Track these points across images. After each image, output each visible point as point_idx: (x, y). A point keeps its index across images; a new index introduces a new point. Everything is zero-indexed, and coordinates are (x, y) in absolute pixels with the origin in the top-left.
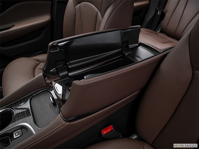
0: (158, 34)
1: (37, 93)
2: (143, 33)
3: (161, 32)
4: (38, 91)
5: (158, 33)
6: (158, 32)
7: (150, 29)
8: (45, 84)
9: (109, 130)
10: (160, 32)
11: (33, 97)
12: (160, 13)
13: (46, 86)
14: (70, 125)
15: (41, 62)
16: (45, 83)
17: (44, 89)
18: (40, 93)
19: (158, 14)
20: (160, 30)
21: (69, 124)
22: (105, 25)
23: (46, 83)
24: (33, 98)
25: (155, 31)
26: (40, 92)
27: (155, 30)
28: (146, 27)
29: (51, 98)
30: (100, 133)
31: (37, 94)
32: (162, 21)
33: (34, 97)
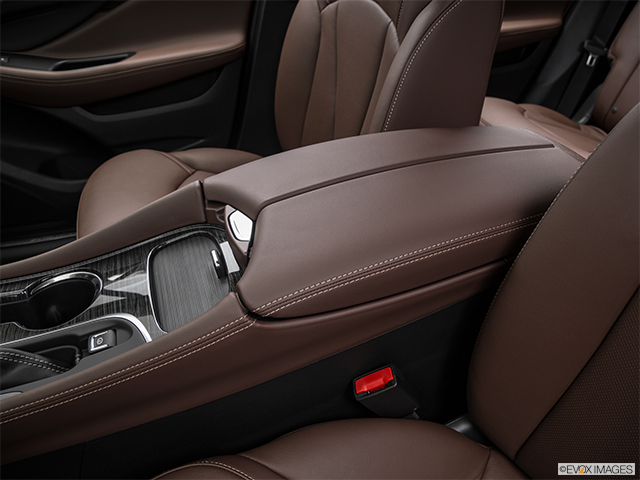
0: (579, 128)
1: (174, 240)
2: (530, 118)
3: (591, 122)
4: (180, 234)
5: (582, 126)
6: (582, 121)
7: (555, 110)
8: (203, 216)
9: (380, 382)
10: (587, 124)
11: (161, 249)
12: (594, 61)
13: (204, 220)
14: (259, 328)
15: (197, 170)
16: (202, 212)
17: (198, 229)
18: (185, 239)
19: (588, 62)
20: (588, 114)
21: (258, 325)
22: (405, 61)
23: (205, 211)
24: (160, 253)
25: (571, 118)
26: (183, 237)
27: (573, 114)
28: (544, 103)
29: (214, 252)
30: (350, 388)
31: (176, 242)
32: (600, 87)
33: (164, 250)
